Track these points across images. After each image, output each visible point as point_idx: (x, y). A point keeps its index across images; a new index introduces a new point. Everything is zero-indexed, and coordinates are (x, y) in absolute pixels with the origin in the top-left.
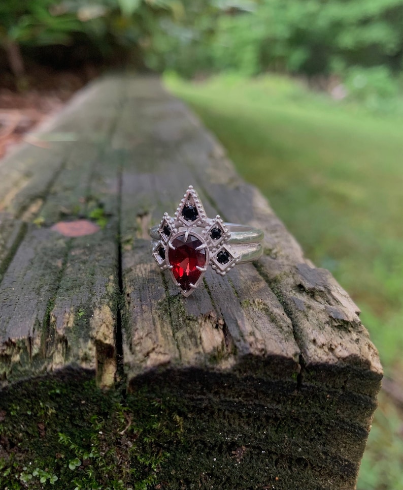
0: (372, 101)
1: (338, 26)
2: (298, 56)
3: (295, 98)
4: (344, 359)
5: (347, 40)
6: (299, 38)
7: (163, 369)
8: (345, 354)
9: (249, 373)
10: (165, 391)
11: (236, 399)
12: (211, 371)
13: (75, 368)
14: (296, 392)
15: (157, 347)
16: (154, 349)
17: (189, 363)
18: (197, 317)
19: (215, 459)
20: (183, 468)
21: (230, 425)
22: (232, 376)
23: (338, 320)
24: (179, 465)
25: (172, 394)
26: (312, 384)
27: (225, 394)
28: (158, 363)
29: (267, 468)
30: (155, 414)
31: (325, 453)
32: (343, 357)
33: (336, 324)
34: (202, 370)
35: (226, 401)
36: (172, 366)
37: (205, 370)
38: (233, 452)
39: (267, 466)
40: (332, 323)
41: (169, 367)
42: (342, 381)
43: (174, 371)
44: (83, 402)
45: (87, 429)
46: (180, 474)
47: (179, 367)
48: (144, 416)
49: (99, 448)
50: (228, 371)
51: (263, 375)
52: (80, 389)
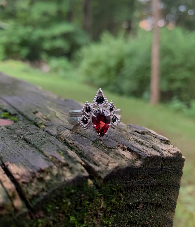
0: (62, 73)
1: (42, 39)
2: (25, 52)
3: (25, 71)
4: (175, 154)
5: (47, 45)
6: (24, 43)
7: (117, 170)
8: (175, 152)
9: (147, 166)
10: (116, 182)
11: (141, 180)
12: (134, 168)
13: (80, 176)
14: (161, 172)
15: (110, 160)
16: (109, 162)
17: (125, 165)
18: (115, 147)
19: (132, 213)
20: (120, 221)
21: (138, 193)
22: (141, 168)
23: (164, 140)
24: (119, 220)
25: (119, 183)
26: (166, 167)
27: (137, 178)
28: (114, 167)
29: (149, 212)
30: (111, 195)
31: (168, 199)
32: (174, 153)
33: (164, 142)
34: (131, 168)
35: (138, 182)
36: (120, 167)
37: (132, 167)
38: (138, 208)
39: (149, 211)
40: (162, 142)
41: (119, 169)
42: (174, 164)
43: (121, 170)
44: (82, 195)
45: (83, 210)
46: (118, 225)
47: (122, 168)
48: (107, 197)
49: (88, 220)
50: (140, 166)
51: (151, 166)
52: (81, 188)
